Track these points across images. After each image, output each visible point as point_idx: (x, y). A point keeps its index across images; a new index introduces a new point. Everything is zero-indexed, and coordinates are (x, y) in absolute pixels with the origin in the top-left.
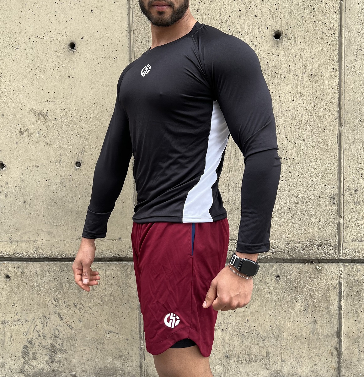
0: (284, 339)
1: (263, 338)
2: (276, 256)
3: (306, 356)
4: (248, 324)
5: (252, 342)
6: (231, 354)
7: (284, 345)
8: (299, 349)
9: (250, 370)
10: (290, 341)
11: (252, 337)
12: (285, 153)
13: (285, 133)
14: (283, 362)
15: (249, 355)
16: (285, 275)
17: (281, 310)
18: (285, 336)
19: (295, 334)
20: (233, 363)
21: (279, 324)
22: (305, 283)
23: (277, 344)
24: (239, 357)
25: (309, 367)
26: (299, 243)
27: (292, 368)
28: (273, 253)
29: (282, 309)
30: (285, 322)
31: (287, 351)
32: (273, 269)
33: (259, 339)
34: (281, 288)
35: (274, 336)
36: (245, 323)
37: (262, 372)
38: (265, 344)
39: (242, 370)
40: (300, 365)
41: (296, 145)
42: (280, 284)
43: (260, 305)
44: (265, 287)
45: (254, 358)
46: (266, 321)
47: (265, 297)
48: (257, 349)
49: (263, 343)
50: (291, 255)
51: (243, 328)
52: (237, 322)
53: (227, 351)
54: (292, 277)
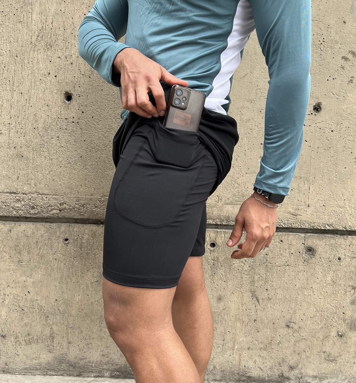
0: (71, 316)
1: (47, 314)
2: (64, 214)
3: (96, 337)
4: (29, 297)
5: (33, 319)
6: (8, 333)
7: (71, 322)
8: (89, 329)
9: (30, 353)
10: (78, 319)
11: (33, 312)
12: (77, 89)
13: (78, 64)
14: (69, 343)
15: (29, 335)
16: (76, 238)
17: (69, 281)
18: (74, 312)
19: (85, 311)
20: (10, 344)
21: (66, 297)
22: (98, 249)
23: (63, 322)
24: (17, 337)
25: (99, 350)
26: (91, 199)
27: (80, 350)
28: (60, 211)
29: (71, 279)
30: (73, 296)
31: (74, 331)
32: (61, 230)
33: (42, 315)
34: (70, 254)
35: (60, 311)
36: (26, 295)
37: (44, 356)
38: (49, 321)
39: (20, 352)
40: (89, 347)
41: (91, 80)
42: (68, 250)
43: (44, 274)
44: (51, 252)
45: (35, 338)
46: (51, 293)
47: (50, 265)
48: (39, 328)
49: (46, 320)
50: (82, 213)
51: (23, 301)
52: (17, 293)
53: (3, 329)
54: (84, 241)
